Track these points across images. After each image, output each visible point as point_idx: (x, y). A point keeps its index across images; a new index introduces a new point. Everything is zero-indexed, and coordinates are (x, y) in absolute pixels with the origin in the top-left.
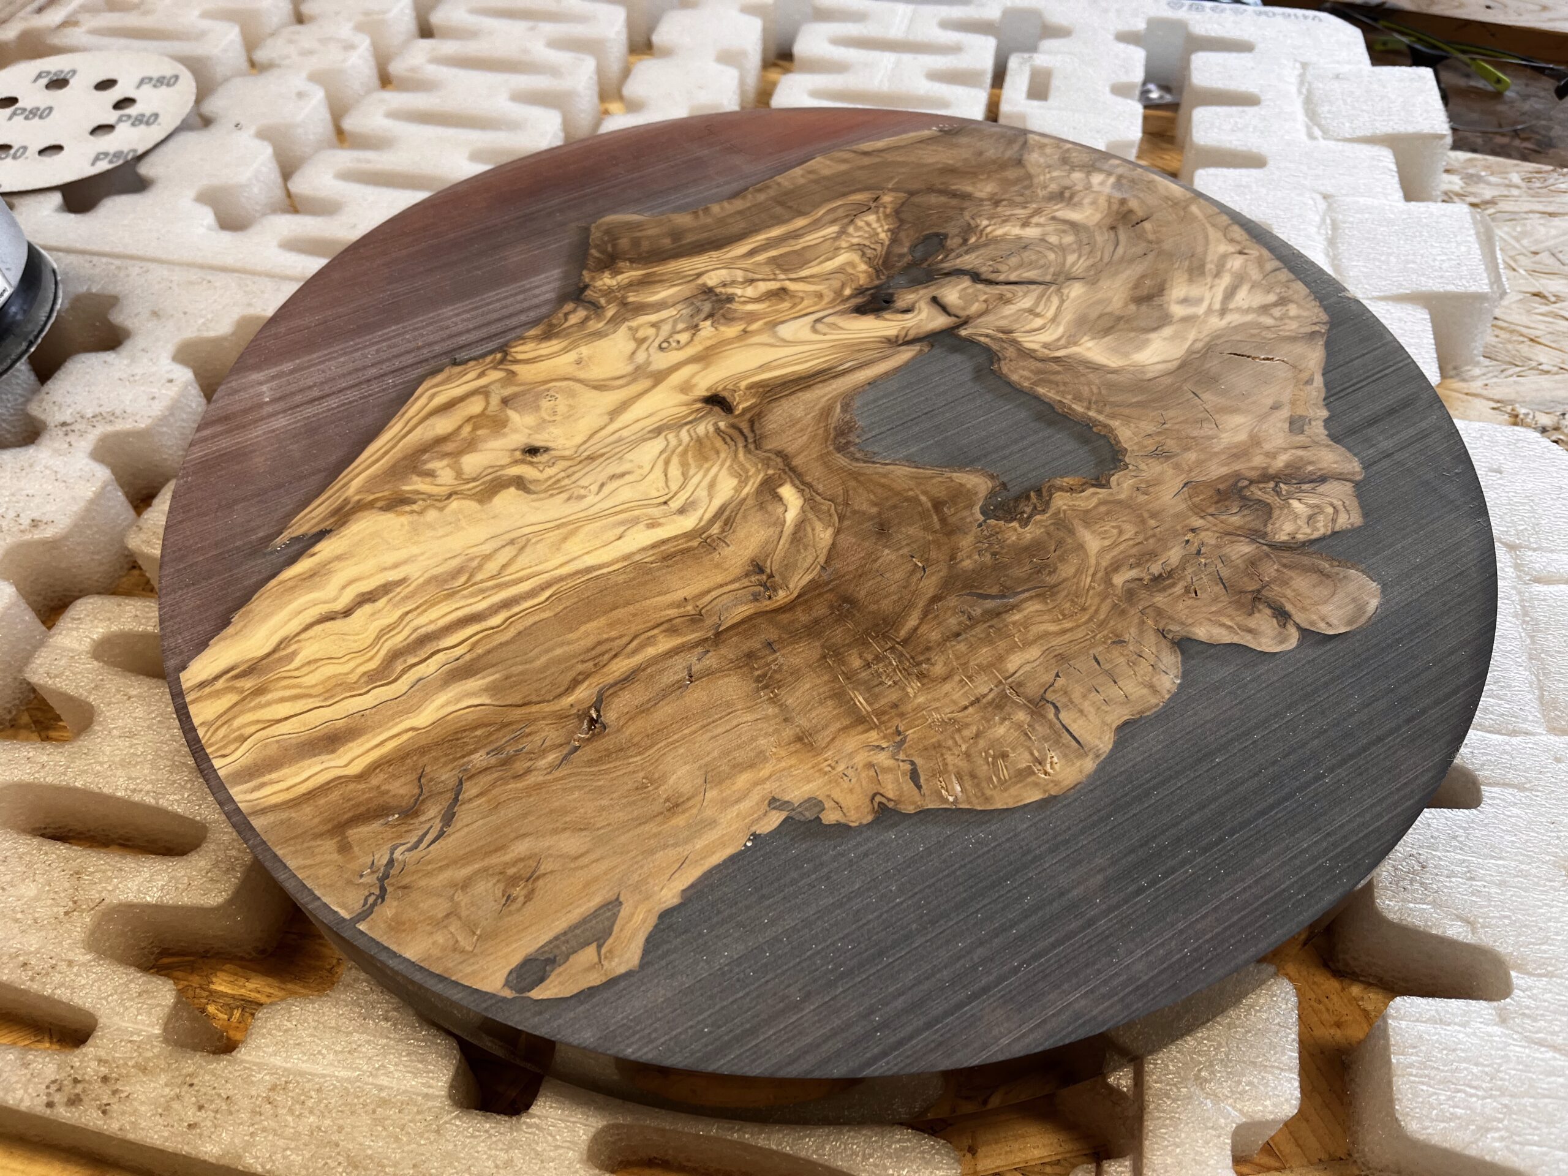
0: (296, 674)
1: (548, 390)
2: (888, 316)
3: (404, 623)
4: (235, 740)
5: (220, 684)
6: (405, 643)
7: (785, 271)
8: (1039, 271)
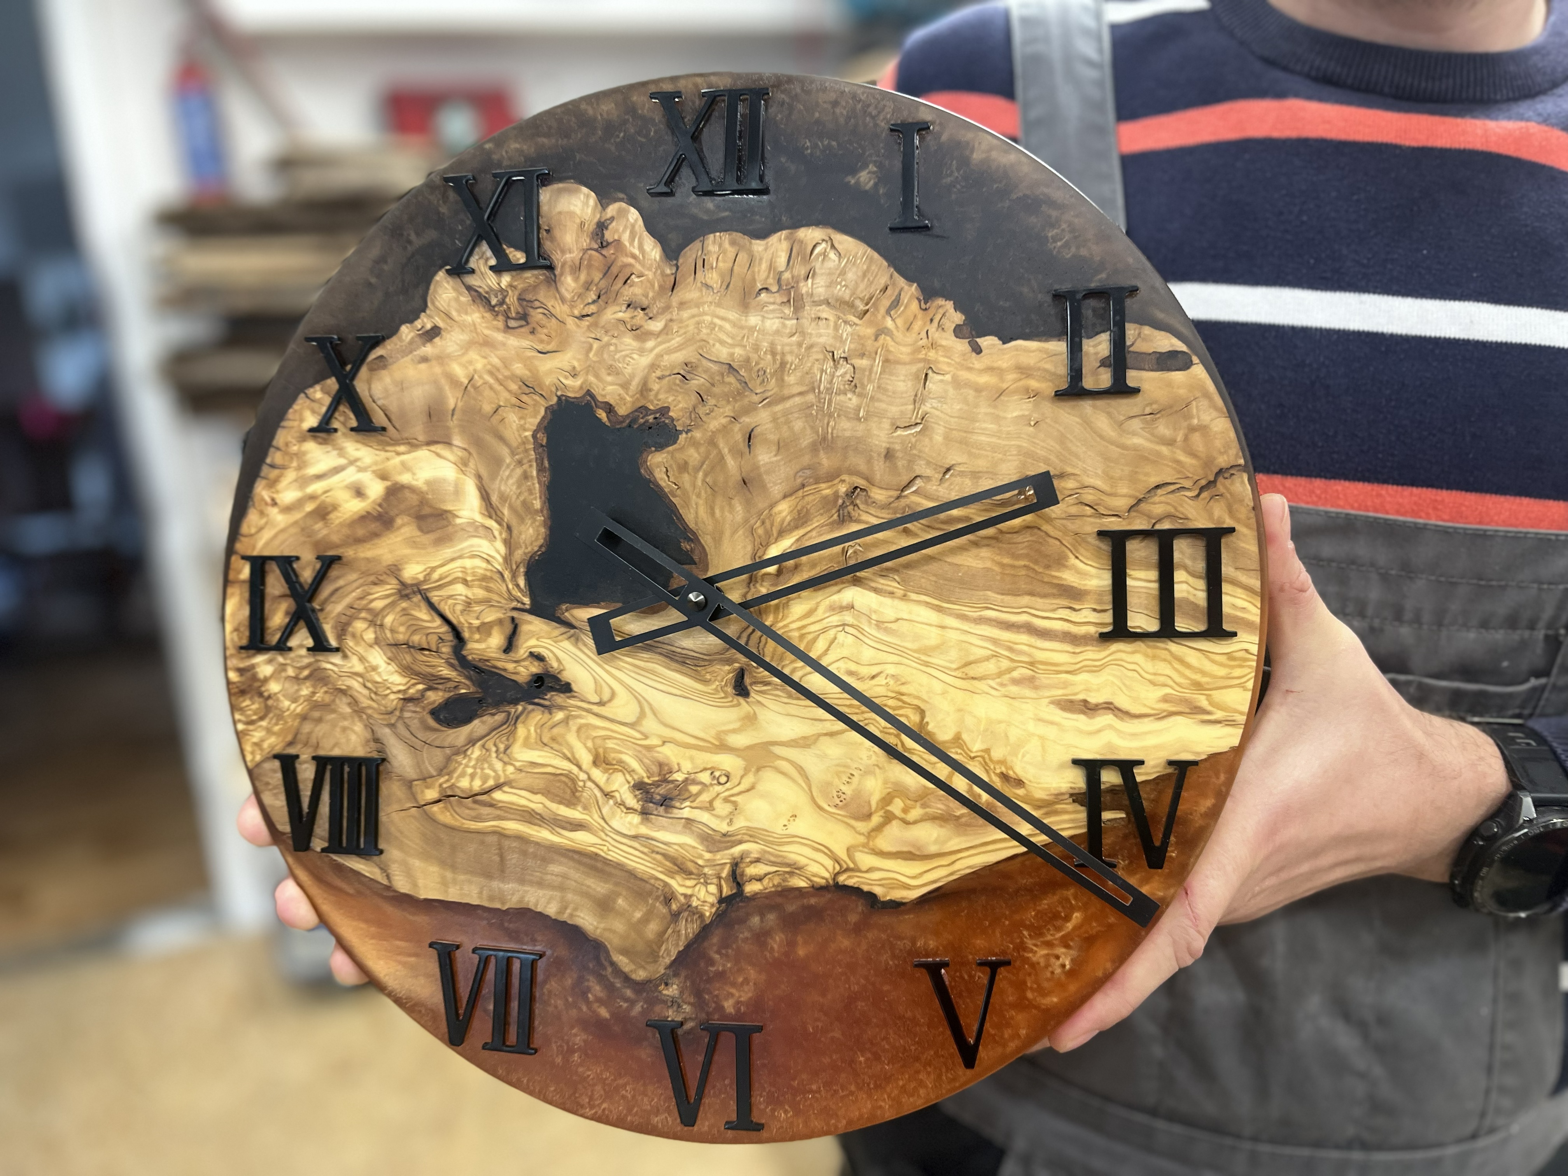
0: (1171, 683)
1: (836, 806)
2: (555, 664)
3: (1078, 666)
4: (1234, 659)
5: (1219, 715)
6: (1088, 648)
7: (573, 780)
8: (413, 612)
